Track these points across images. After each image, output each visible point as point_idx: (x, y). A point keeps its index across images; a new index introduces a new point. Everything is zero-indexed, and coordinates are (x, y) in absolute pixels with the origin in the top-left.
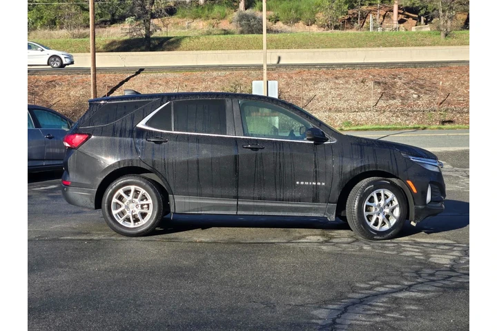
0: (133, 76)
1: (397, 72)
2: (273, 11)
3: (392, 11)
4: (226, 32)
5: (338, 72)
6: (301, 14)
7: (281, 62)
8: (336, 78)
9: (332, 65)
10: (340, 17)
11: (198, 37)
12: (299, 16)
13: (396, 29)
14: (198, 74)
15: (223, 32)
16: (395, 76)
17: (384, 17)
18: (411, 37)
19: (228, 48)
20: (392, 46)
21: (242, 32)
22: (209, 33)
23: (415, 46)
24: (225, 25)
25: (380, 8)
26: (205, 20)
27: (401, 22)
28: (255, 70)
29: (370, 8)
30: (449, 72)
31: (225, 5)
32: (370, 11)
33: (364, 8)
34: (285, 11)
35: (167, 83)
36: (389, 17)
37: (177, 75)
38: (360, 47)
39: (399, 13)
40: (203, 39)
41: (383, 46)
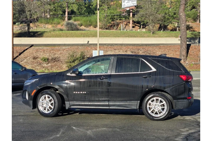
0: (29, 48)
1: (139, 48)
2: (80, 21)
3: (130, 23)
4: (61, 30)
5: (115, 47)
6: (92, 23)
7: (89, 43)
8: (115, 50)
9: (113, 44)
10: (108, 25)
11: (50, 32)
12: (91, 24)
13: (131, 30)
14: (57, 47)
15: (60, 30)
16: (139, 50)
17: (126, 25)
18: (139, 34)
19: (63, 37)
20: (131, 37)
21: (68, 30)
22: (54, 30)
23: (141, 37)
24: (59, 27)
25: (124, 21)
26: (51, 24)
27: (133, 27)
28: (80, 46)
29: (120, 21)
30: (160, 48)
31: (59, 18)
32: (120, 23)
33: (118, 21)
34: (85, 22)
35: (44, 51)
36: (128, 25)
37: (48, 48)
38: (119, 37)
39: (132, 24)
40: (52, 33)
41: (128, 37)
